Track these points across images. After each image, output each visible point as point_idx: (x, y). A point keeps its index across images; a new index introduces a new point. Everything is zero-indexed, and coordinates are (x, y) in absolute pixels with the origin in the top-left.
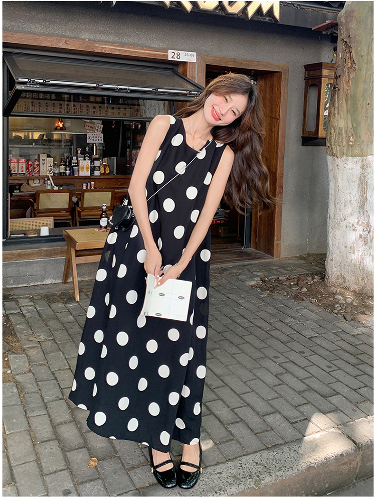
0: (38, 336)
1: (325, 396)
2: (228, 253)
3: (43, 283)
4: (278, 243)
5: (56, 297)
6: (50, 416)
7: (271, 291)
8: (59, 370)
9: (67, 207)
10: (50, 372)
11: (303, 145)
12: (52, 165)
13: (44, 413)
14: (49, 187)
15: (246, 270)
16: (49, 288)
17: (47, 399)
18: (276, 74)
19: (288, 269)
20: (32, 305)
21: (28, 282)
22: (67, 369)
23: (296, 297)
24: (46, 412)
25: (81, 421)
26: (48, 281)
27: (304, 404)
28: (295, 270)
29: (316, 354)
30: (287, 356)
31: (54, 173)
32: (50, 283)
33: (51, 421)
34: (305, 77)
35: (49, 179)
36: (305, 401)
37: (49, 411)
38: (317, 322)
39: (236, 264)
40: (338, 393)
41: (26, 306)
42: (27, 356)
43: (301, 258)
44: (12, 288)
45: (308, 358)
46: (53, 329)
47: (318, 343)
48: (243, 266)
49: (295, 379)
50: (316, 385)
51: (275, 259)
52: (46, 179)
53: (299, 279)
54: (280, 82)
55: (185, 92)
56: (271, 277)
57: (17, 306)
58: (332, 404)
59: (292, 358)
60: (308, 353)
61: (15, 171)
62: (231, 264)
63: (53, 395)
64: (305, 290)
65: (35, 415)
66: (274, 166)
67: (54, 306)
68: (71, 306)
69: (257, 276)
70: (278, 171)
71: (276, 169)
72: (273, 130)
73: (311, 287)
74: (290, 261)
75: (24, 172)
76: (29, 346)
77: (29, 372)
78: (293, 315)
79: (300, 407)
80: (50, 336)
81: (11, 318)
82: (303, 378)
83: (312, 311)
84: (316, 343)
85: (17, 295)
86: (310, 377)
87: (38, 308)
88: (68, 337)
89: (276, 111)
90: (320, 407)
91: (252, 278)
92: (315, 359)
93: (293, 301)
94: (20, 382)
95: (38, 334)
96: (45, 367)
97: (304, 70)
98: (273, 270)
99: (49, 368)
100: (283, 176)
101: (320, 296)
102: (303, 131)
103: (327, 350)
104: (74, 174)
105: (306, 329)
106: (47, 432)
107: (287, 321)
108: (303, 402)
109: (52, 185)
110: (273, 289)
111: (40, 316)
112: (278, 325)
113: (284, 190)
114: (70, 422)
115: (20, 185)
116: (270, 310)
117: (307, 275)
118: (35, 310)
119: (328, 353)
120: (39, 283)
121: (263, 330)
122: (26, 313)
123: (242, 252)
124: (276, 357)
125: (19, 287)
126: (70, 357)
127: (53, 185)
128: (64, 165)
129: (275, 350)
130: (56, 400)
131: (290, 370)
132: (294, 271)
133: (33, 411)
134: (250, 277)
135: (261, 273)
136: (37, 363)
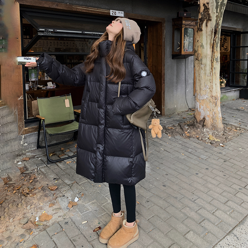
18: (159, 23)
34: (173, 25)
72: (159, 52)
89: (160, 42)
97: (172, 21)
102: (172, 52)
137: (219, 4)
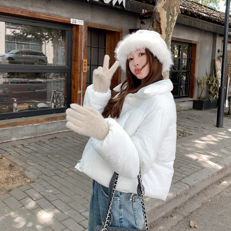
21: (3, 140)
26: (13, 139)
54: (119, 37)
97: (129, 31)
120: (9, 141)
137: (170, 20)
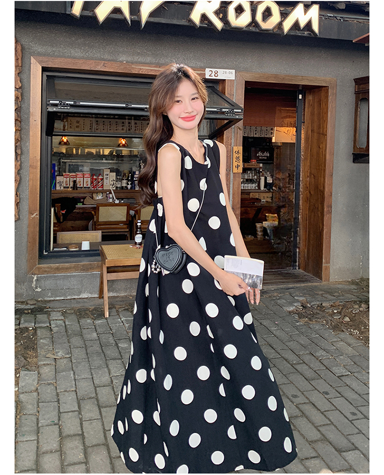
0: (57, 353)
1: (339, 450)
2: (274, 274)
3: (80, 297)
4: (326, 266)
5: (88, 312)
6: (38, 443)
7: (310, 319)
8: (65, 391)
9: (125, 219)
10: (55, 394)
11: (354, 162)
12: (115, 179)
13: (33, 439)
14: (111, 200)
15: (287, 293)
16: (84, 302)
17: (42, 422)
18: (324, 88)
19: (336, 294)
20: (62, 320)
21: (64, 295)
22: (72, 391)
23: (336, 328)
24: (35, 438)
25: (67, 452)
26: (84, 295)
27: (312, 458)
28: (343, 295)
29: (342, 396)
30: (308, 396)
31: (117, 187)
32: (86, 297)
33: (38, 448)
34: (356, 92)
35: (111, 193)
36: (314, 454)
37: (40, 437)
38: (351, 358)
39: (279, 286)
40: (356, 448)
41: (56, 320)
42: (39, 374)
43: (353, 282)
44: (50, 301)
45: (331, 400)
46: (74, 346)
47: (348, 383)
48: (287, 289)
49: (310, 425)
50: (332, 435)
51: (324, 283)
52: (108, 193)
53: (344, 306)
54: (327, 97)
55: (216, 110)
56: (313, 303)
57: (48, 320)
58: (346, 460)
59: (313, 399)
60: (333, 393)
61: (80, 185)
62: (273, 286)
63: (49, 419)
64: (347, 319)
65: (25, 440)
66: (321, 185)
67: (83, 321)
68: (98, 322)
69: (298, 301)
70: (326, 189)
71: (324, 188)
72: (321, 147)
73: (355, 316)
74: (340, 286)
75: (89, 186)
76: (44, 363)
77: (35, 391)
78: (327, 347)
79: (307, 461)
80: (68, 354)
81: (39, 332)
82: (319, 424)
83: (349, 345)
84: (345, 383)
85: (52, 308)
86: (327, 424)
87: (67, 323)
88: (84, 356)
89: (323, 127)
90: (330, 464)
91: (291, 304)
92: (339, 402)
93: (331, 331)
94: (22, 402)
95: (57, 351)
96: (52, 387)
97: (354, 84)
98: (318, 295)
99: (56, 388)
100: (331, 195)
101: (363, 328)
102: (354, 148)
103: (356, 392)
104: (135, 189)
105: (337, 366)
106: (30, 460)
107: (318, 354)
108: (312, 455)
109: (113, 198)
110: (312, 317)
111: (66, 332)
112: (307, 358)
113: (333, 210)
114: (56, 451)
115: (84, 198)
116: (303, 340)
117: (355, 302)
118: (64, 324)
119: (356, 396)
120: (76, 297)
121: (289, 363)
122: (54, 327)
123: (289, 273)
124: (295, 396)
125: (57, 300)
126: (79, 378)
127: (115, 198)
128: (126, 180)
129: (297, 387)
130: (50, 425)
131: (307, 413)
132: (341, 298)
133: (24, 435)
134: (290, 302)
135: (304, 298)
136: (46, 382)
